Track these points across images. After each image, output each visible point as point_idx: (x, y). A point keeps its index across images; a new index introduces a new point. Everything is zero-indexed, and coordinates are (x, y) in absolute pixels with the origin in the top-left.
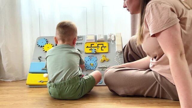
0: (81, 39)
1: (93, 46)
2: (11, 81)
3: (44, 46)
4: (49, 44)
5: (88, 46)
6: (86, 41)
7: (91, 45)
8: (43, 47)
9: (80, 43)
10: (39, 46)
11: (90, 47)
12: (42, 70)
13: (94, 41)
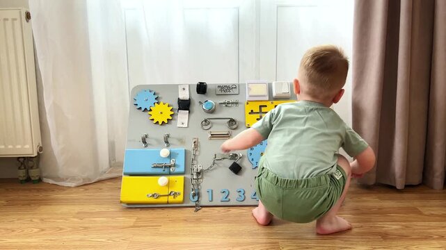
0: (236, 91)
1: (264, 109)
2: (73, 185)
3: (151, 110)
4: (161, 103)
5: (252, 111)
6: (248, 98)
7: (261, 107)
8: (150, 113)
9: (232, 103)
10: (140, 108)
11: (257, 113)
12: (154, 167)
13: (267, 98)
